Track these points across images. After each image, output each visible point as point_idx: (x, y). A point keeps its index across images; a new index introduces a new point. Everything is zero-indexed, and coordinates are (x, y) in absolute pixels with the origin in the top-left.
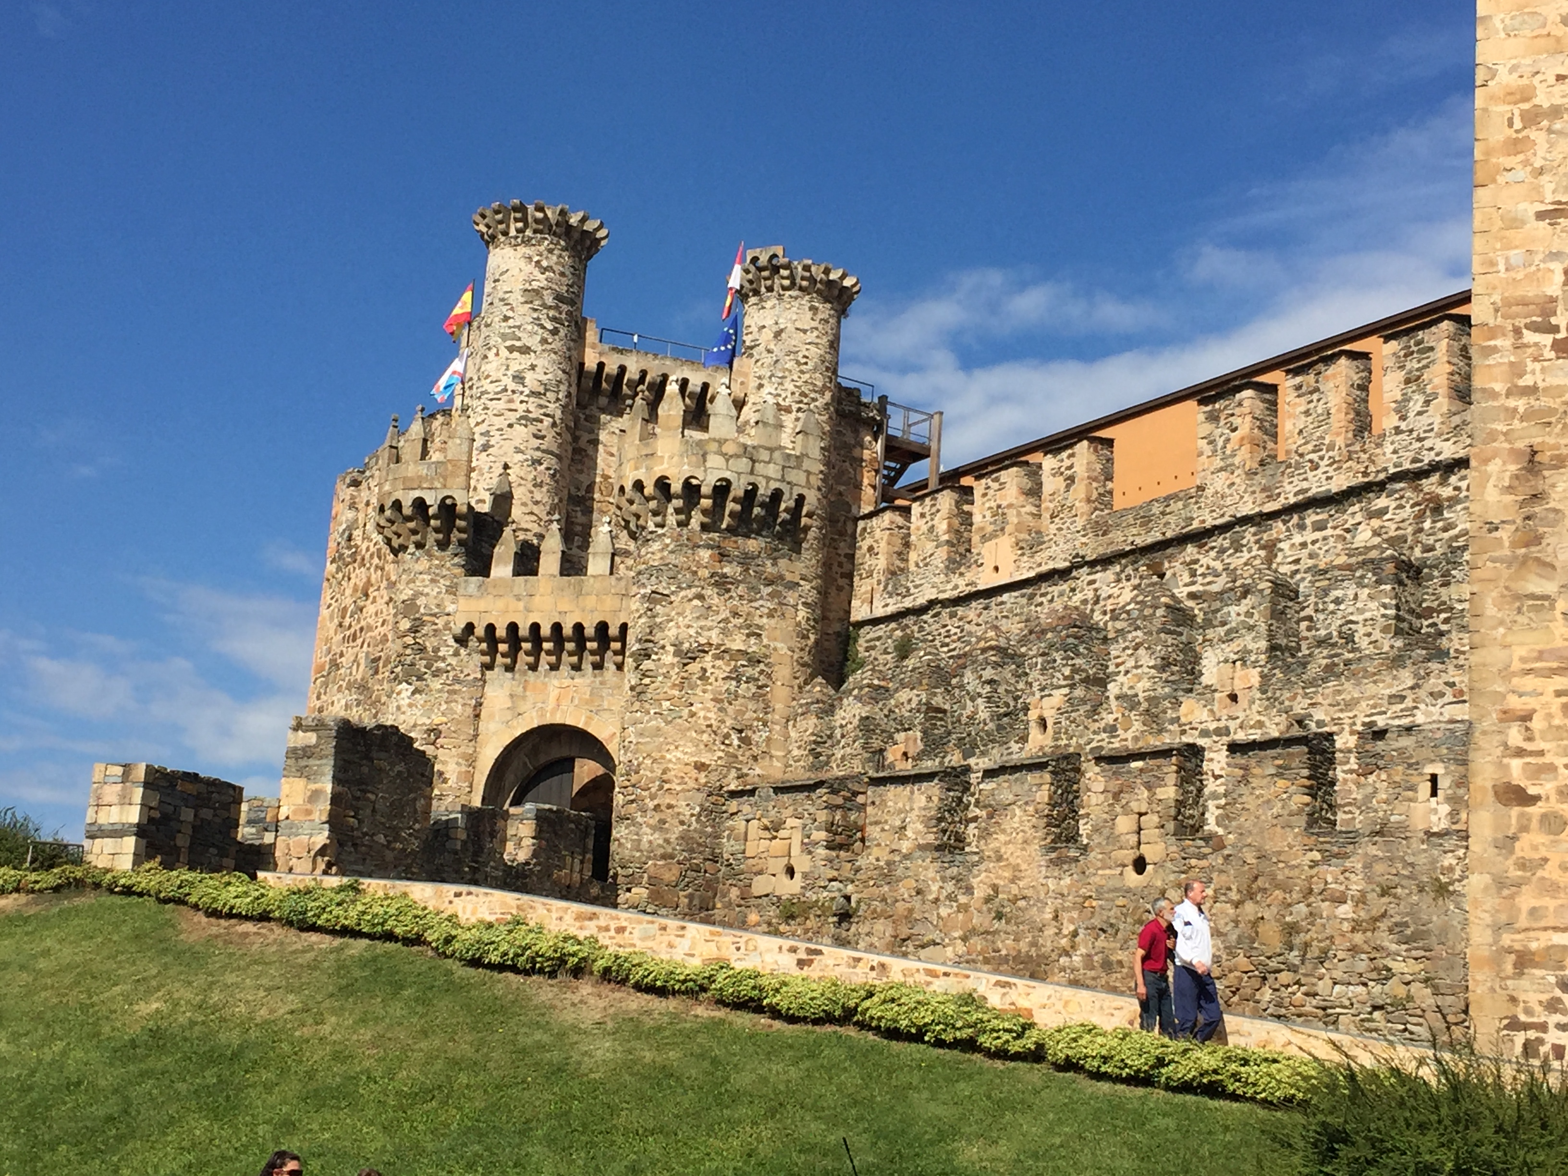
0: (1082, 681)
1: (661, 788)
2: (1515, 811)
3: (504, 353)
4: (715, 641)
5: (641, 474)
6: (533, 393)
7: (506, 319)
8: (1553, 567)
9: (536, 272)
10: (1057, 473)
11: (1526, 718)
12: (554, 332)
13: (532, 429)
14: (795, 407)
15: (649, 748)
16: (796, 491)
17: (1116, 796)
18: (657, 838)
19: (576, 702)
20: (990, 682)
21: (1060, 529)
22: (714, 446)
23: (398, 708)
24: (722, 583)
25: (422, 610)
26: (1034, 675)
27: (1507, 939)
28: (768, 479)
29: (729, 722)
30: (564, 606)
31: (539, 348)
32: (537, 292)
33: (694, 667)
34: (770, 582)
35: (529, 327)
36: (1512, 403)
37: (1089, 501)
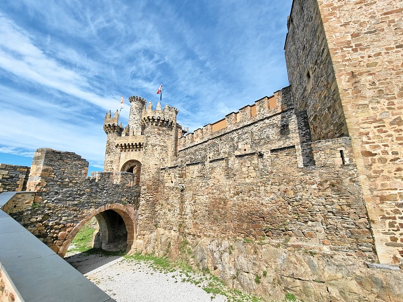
1: (149, 169)
2: (370, 158)
4: (158, 144)
5: (145, 116)
8: (366, 97)
9: (137, 105)
11: (367, 134)
15: (147, 162)
16: (171, 120)
19: (136, 156)
21: (206, 136)
22: (157, 111)
25: (110, 142)
26: (208, 151)
27: (375, 193)
28: (167, 118)
29: (161, 157)
30: (133, 140)
32: (137, 108)
36: (344, 63)
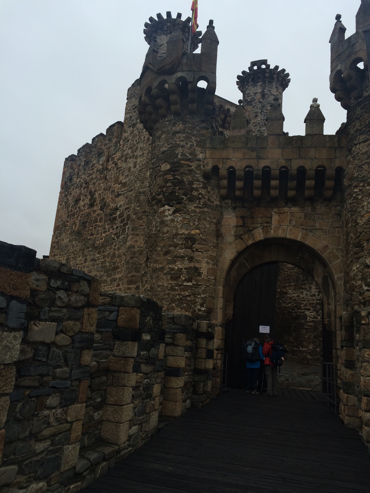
19: (294, 223)
25: (179, 156)
30: (289, 155)
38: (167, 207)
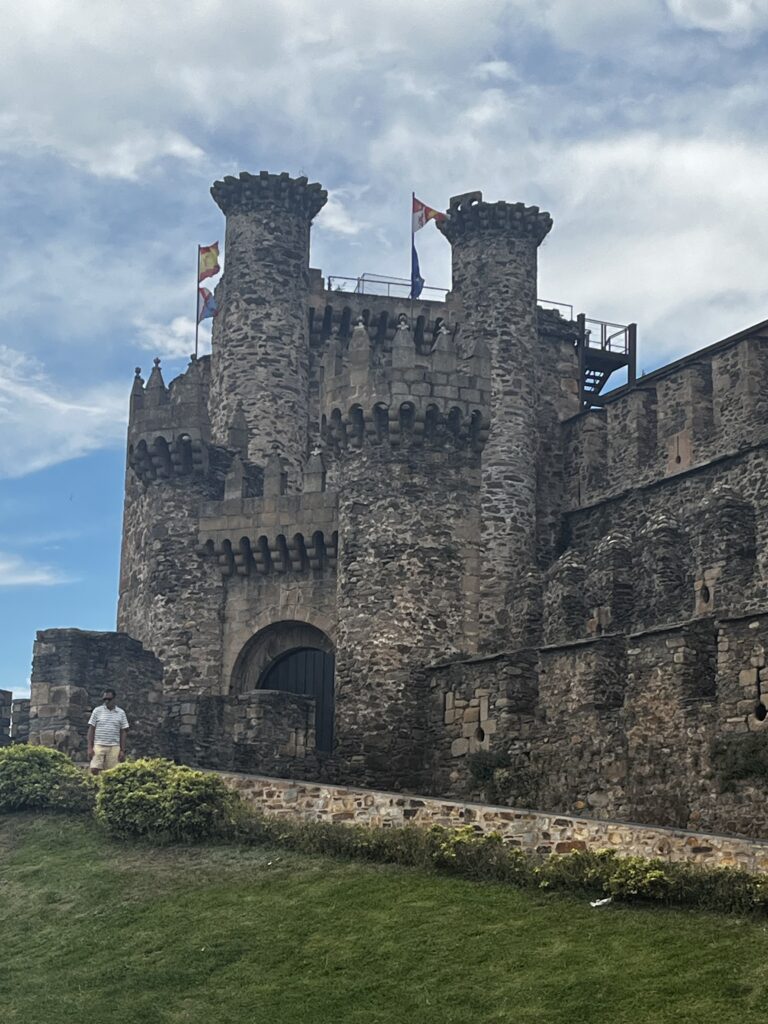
0: (737, 553)
1: (370, 670)
3: (243, 305)
4: (409, 541)
5: (337, 404)
6: (270, 338)
7: (243, 275)
9: (266, 233)
10: (723, 371)
12: (285, 284)
13: (271, 369)
14: (499, 331)
15: (359, 636)
16: (472, 408)
17: (739, 654)
18: (370, 712)
19: (302, 600)
20: (663, 559)
21: (729, 420)
22: (397, 375)
23: (156, 616)
24: (412, 492)
25: (170, 532)
26: (697, 551)
28: (446, 400)
29: (425, 609)
30: (285, 520)
31: (272, 298)
32: (268, 251)
33: (393, 565)
34: (453, 488)
35: (263, 282)
37: (751, 393)
38: (160, 597)
